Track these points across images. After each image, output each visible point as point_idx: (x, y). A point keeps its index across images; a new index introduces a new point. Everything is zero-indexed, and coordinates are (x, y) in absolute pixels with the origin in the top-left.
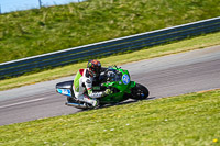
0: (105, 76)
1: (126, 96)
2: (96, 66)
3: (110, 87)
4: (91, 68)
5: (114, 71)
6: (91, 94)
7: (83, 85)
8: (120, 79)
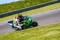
0: (23, 19)
1: (30, 25)
2: (20, 16)
3: (25, 22)
4: (19, 16)
5: (26, 17)
6: (19, 25)
7: (16, 22)
8: (28, 20)
